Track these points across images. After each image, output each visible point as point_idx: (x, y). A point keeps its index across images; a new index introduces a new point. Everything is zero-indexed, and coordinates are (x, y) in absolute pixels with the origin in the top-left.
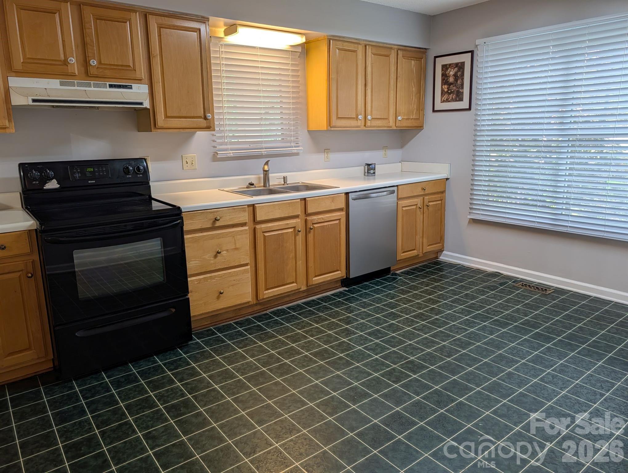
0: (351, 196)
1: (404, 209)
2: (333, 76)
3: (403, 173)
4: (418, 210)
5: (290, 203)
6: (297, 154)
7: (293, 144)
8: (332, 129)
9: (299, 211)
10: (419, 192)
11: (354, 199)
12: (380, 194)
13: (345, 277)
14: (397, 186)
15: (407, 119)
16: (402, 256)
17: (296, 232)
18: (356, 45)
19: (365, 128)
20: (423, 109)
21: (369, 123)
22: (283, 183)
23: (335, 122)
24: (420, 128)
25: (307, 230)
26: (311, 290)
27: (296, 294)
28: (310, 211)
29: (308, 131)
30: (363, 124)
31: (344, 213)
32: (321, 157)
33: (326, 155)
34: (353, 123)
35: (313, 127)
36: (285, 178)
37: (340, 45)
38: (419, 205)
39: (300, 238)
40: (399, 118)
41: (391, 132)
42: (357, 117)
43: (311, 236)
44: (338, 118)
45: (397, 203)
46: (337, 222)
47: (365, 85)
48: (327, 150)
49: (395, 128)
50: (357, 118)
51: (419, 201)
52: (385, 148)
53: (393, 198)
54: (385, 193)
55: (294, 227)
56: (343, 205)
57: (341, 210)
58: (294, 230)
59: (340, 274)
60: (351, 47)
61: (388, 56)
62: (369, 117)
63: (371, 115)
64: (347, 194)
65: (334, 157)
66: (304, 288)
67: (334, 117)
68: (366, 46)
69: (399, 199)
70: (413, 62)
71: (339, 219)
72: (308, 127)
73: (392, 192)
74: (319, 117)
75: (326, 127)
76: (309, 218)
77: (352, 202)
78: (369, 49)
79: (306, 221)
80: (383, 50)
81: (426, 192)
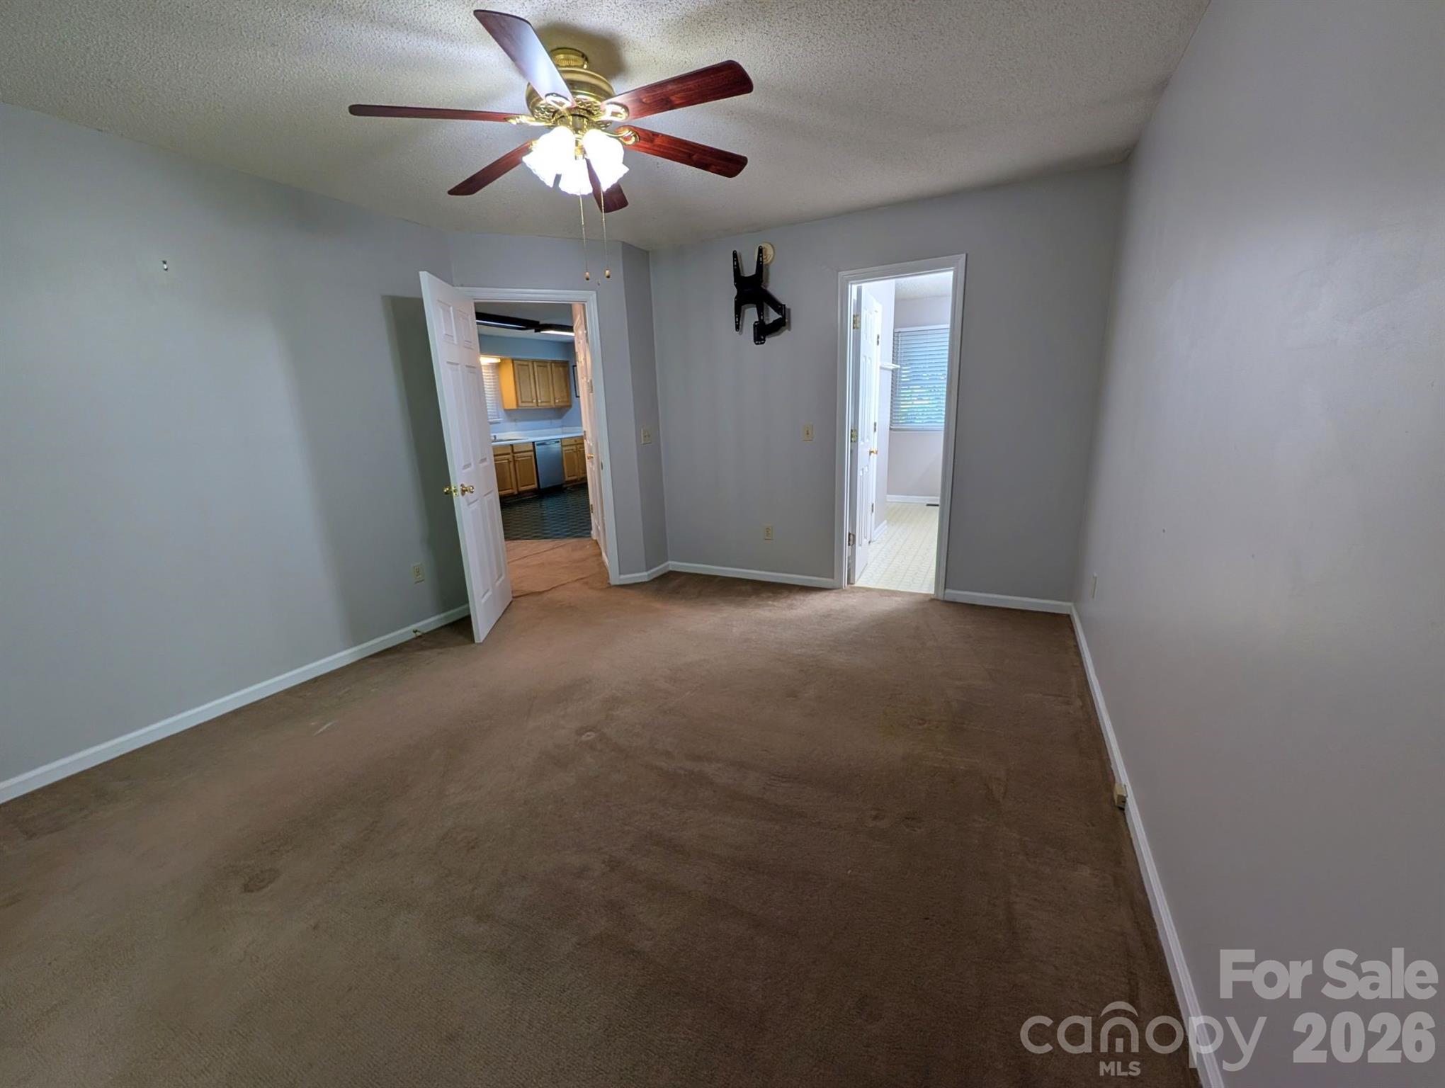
0: (536, 443)
1: (566, 452)
2: (517, 380)
3: (563, 433)
4: (574, 453)
5: (505, 446)
6: (499, 423)
7: (497, 417)
8: (520, 408)
9: (510, 451)
10: (572, 442)
11: (538, 445)
12: (551, 443)
13: (537, 489)
14: (560, 439)
15: (561, 402)
16: (567, 479)
17: (509, 462)
18: (527, 362)
19: (537, 408)
20: (570, 395)
21: (539, 405)
22: (493, 439)
23: (520, 404)
24: (570, 406)
25: (515, 461)
26: (520, 493)
28: (515, 451)
29: (505, 410)
30: (536, 405)
31: (533, 453)
32: (512, 424)
33: (516, 423)
34: (531, 404)
35: (506, 408)
36: (495, 437)
37: (519, 362)
38: (574, 450)
39: (512, 464)
40: (557, 401)
41: (552, 409)
42: (533, 400)
43: (517, 464)
44: (522, 402)
45: (562, 448)
47: (535, 382)
48: (515, 420)
49: (555, 407)
50: (532, 402)
51: (574, 447)
52: (550, 419)
53: (558, 445)
54: (553, 442)
55: (508, 460)
56: (531, 448)
57: (530, 451)
59: (535, 486)
60: (525, 363)
61: (546, 367)
62: (539, 401)
63: (541, 399)
64: (533, 443)
65: (520, 424)
66: (516, 493)
67: (520, 402)
68: (533, 362)
69: (562, 446)
70: (561, 368)
71: (531, 456)
72: (504, 406)
73: (558, 442)
74: (511, 401)
75: (515, 407)
76: (516, 455)
77: (536, 447)
78: (535, 363)
79: (514, 457)
80: (543, 364)
81: (578, 442)
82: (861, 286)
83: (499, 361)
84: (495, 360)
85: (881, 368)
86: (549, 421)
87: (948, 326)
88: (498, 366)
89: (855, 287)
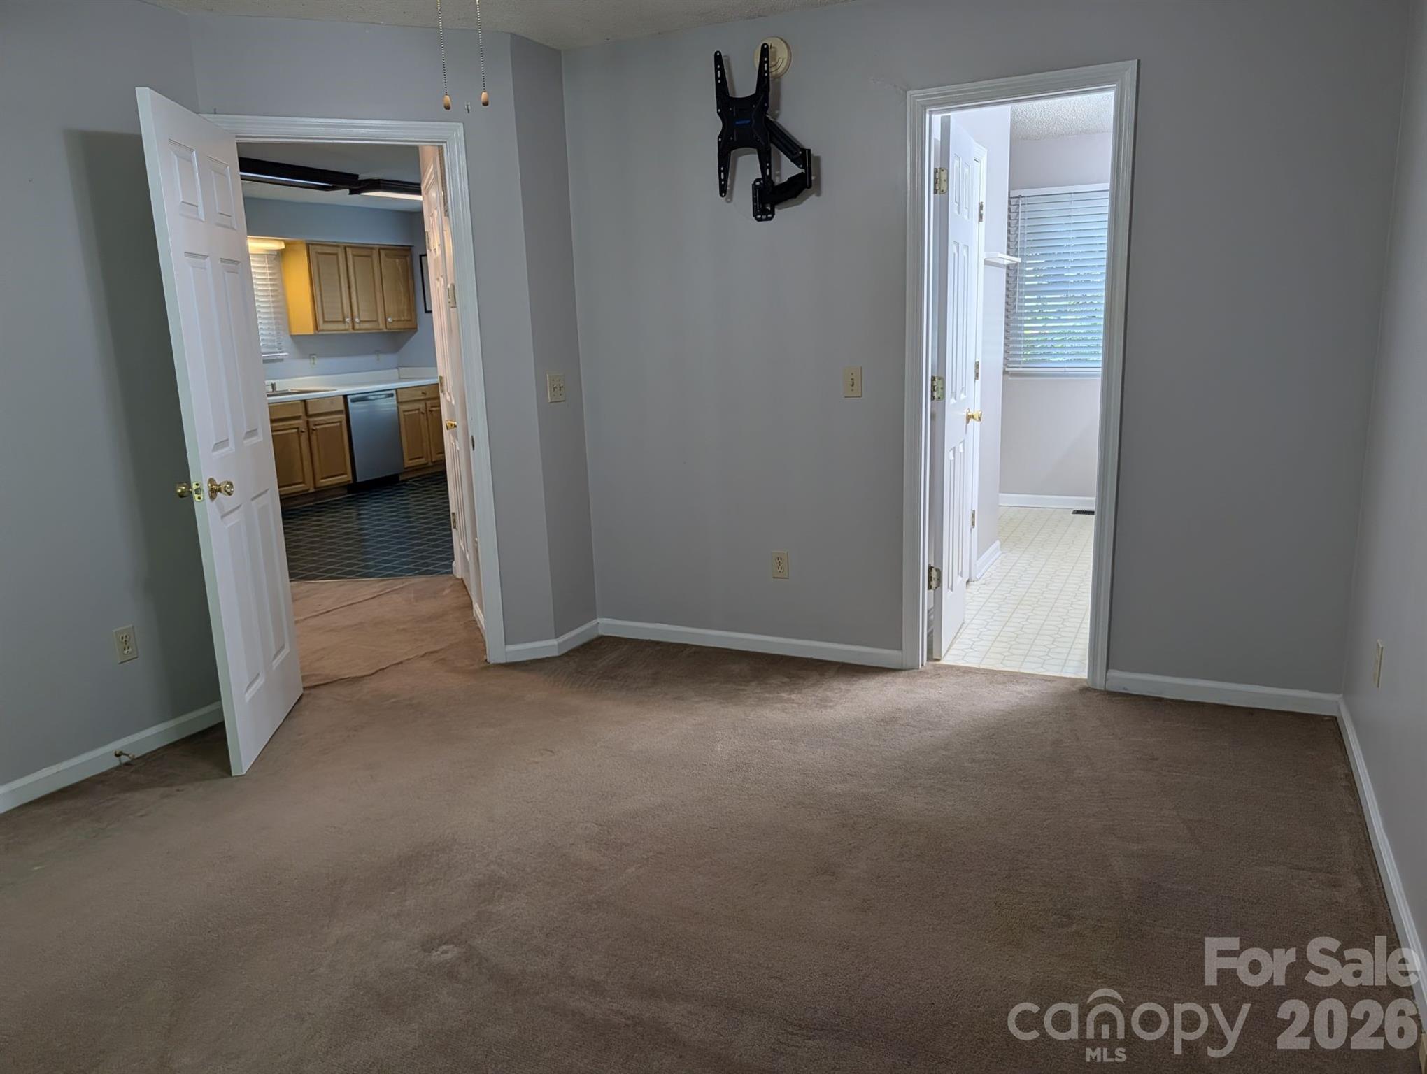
0: (349, 398)
1: (406, 413)
2: (316, 280)
3: (400, 379)
4: (421, 415)
5: (292, 404)
6: (281, 360)
7: (277, 350)
8: (320, 333)
9: (301, 412)
10: (419, 396)
11: (353, 401)
12: (379, 397)
13: (351, 482)
14: (396, 389)
15: (398, 321)
16: (408, 463)
17: (299, 433)
18: (335, 248)
19: (353, 332)
20: (415, 310)
21: (357, 326)
22: (271, 390)
23: (322, 326)
24: (414, 329)
25: (310, 431)
26: (319, 492)
27: (305, 494)
28: (311, 412)
29: (291, 336)
30: (351, 327)
31: (343, 416)
32: (306, 363)
33: (312, 361)
34: (341, 326)
35: (295, 332)
36: (273, 386)
37: (319, 249)
38: (421, 410)
39: (304, 437)
40: (389, 320)
41: (380, 334)
42: (344, 319)
43: (314, 437)
44: (325, 322)
45: (398, 407)
46: (338, 424)
47: (349, 288)
48: (311, 356)
49: (385, 330)
50: (344, 322)
51: (421, 406)
52: (377, 352)
53: (392, 402)
54: (383, 396)
55: (298, 428)
56: (342, 407)
57: (339, 412)
58: (298, 432)
59: (347, 478)
60: (331, 250)
61: (369, 256)
62: (357, 320)
63: (359, 317)
64: (345, 397)
65: (321, 362)
66: (312, 490)
67: (320, 321)
68: (345, 248)
69: (399, 403)
70: (397, 261)
71: (340, 422)
72: (290, 331)
73: (391, 395)
74: (304, 321)
75: (310, 330)
76: (311, 419)
77: (350, 404)
78: (349, 251)
79: (308, 422)
80: (364, 251)
81: (427, 396)
82: (949, 116)
83: (282, 246)
84: (276, 245)
85: (987, 263)
86: (373, 358)
87: (1107, 186)
88: (280, 254)
89: (937, 118)
